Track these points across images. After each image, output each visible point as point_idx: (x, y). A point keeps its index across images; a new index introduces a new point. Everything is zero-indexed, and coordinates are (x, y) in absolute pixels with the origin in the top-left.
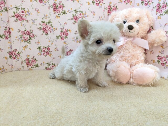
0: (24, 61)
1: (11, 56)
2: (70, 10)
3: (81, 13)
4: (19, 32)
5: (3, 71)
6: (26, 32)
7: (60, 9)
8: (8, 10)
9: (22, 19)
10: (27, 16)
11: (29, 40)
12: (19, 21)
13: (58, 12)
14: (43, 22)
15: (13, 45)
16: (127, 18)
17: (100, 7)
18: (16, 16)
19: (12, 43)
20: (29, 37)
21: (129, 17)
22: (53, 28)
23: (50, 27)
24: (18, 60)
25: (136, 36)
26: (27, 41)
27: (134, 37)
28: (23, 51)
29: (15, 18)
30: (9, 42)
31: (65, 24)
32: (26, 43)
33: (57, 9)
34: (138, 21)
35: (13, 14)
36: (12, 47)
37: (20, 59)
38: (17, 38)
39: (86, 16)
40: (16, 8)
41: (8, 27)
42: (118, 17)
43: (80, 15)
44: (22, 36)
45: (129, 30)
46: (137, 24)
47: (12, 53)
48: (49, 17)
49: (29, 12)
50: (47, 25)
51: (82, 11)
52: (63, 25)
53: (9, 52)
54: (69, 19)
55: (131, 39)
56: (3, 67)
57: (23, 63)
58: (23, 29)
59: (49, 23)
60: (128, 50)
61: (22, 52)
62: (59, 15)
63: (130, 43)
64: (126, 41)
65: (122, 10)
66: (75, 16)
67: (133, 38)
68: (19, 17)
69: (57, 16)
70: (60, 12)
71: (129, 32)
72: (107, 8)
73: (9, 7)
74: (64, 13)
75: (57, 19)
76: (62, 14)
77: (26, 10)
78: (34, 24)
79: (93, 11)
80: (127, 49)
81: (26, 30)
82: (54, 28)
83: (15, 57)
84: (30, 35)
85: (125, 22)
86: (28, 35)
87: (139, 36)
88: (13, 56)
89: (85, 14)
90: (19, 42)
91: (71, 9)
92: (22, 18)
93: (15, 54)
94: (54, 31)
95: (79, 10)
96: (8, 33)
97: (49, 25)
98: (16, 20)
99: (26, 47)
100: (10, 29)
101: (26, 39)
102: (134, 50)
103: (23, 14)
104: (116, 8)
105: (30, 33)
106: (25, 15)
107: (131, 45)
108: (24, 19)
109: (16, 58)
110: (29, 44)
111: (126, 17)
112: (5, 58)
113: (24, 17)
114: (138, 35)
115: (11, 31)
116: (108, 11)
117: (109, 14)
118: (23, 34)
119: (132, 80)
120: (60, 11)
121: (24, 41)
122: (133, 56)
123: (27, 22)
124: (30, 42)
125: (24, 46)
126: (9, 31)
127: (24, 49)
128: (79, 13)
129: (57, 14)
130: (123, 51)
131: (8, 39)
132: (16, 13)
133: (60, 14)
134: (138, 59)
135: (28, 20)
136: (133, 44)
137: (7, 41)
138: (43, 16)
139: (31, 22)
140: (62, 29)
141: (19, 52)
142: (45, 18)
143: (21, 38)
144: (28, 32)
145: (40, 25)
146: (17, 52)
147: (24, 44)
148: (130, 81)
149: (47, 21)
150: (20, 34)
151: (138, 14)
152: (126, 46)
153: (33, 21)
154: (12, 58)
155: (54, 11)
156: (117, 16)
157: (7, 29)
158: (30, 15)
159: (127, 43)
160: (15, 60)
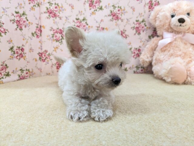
0: (54, 64)
1: (41, 58)
2: (107, 6)
3: (119, 9)
4: (51, 30)
5: (32, 75)
6: (58, 30)
7: (96, 5)
8: (40, 5)
9: (55, 16)
10: (60, 12)
11: (61, 39)
12: (52, 18)
13: (94, 7)
14: (77, 19)
15: (43, 45)
16: (176, 12)
17: (140, 2)
18: (49, 12)
19: (43, 43)
20: (61, 36)
21: (178, 10)
22: (87, 26)
23: (85, 24)
24: (48, 63)
25: (187, 32)
26: (59, 41)
27: (185, 33)
28: (54, 53)
29: (47, 15)
30: (40, 42)
31: (101, 21)
32: (58, 43)
33: (93, 4)
34: (188, 14)
35: (45, 10)
36: (42, 48)
37: (50, 62)
38: (49, 38)
39: (125, 13)
40: (49, 3)
41: (40, 24)
42: (164, 11)
43: (119, 10)
44: (54, 35)
45: (179, 24)
46: (188, 18)
47: (42, 55)
48: (84, 14)
49: (63, 8)
50: (81, 22)
51: (121, 7)
52: (99, 22)
53: (39, 53)
54: (106, 16)
55: (180, 35)
56: (32, 70)
57: (53, 66)
58: (55, 27)
59: (84, 20)
60: (179, 48)
61: (52, 54)
62: (96, 12)
63: (179, 40)
64: (175, 37)
65: (166, 4)
66: (113, 12)
67: (183, 34)
68: (52, 14)
69: (93, 13)
70: (97, 8)
71: (180, 26)
72: (148, 3)
73: (41, 3)
74: (101, 8)
75: (93, 16)
76: (98, 10)
77: (60, 5)
78: (68, 21)
79: (133, 7)
80: (177, 47)
81: (58, 29)
82: (89, 26)
83: (44, 60)
84: (62, 34)
85: (173, 16)
86: (60, 33)
87: (190, 32)
88: (42, 58)
89: (124, 10)
90: (51, 41)
91: (109, 4)
92: (55, 14)
93: (45, 56)
94: (88, 30)
95: (117, 6)
96: (39, 31)
97: (84, 23)
98: (48, 17)
99: (57, 48)
100: (41, 27)
101: (57, 38)
102: (186, 47)
103: (56, 10)
104: (158, 4)
105: (62, 32)
106: (58, 11)
107: (180, 42)
108: (57, 16)
109: (46, 61)
110: (61, 44)
111: (174, 10)
112: (35, 60)
113: (57, 13)
114: (189, 30)
115: (42, 29)
116: (149, 7)
117: (150, 10)
118: (55, 33)
119: (189, 79)
120: (96, 6)
121: (55, 41)
122: (185, 53)
123: (60, 19)
124: (62, 42)
125: (55, 46)
126: (40, 29)
127: (55, 51)
128: (117, 9)
129: (93, 10)
130: (173, 49)
131: (39, 38)
132: (49, 9)
133: (96, 10)
134: (190, 58)
135: (61, 17)
136: (184, 41)
137: (38, 40)
138: (78, 12)
139: (64, 19)
140: (97, 27)
141: (49, 54)
142: (79, 15)
143: (53, 37)
144: (61, 31)
145: (74, 23)
146: (47, 53)
147: (56, 44)
148: (187, 81)
149: (81, 18)
150: (52, 32)
151: (188, 6)
152: (175, 44)
153: (66, 18)
154: (41, 60)
155: (90, 6)
156: (162, 11)
157: (39, 26)
158: (64, 11)
159: (175, 40)
160: (45, 63)
